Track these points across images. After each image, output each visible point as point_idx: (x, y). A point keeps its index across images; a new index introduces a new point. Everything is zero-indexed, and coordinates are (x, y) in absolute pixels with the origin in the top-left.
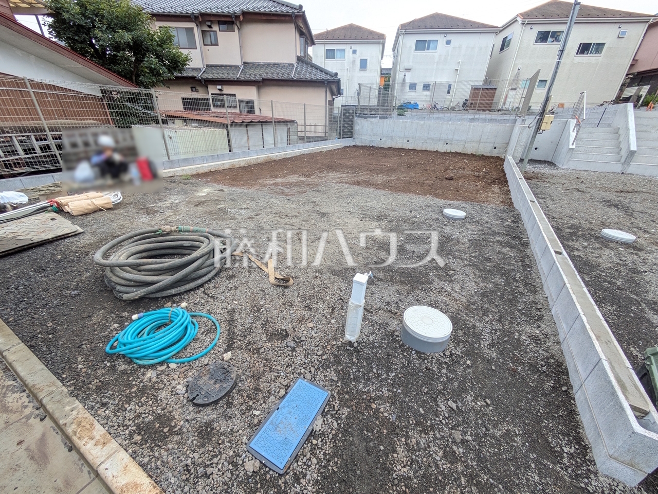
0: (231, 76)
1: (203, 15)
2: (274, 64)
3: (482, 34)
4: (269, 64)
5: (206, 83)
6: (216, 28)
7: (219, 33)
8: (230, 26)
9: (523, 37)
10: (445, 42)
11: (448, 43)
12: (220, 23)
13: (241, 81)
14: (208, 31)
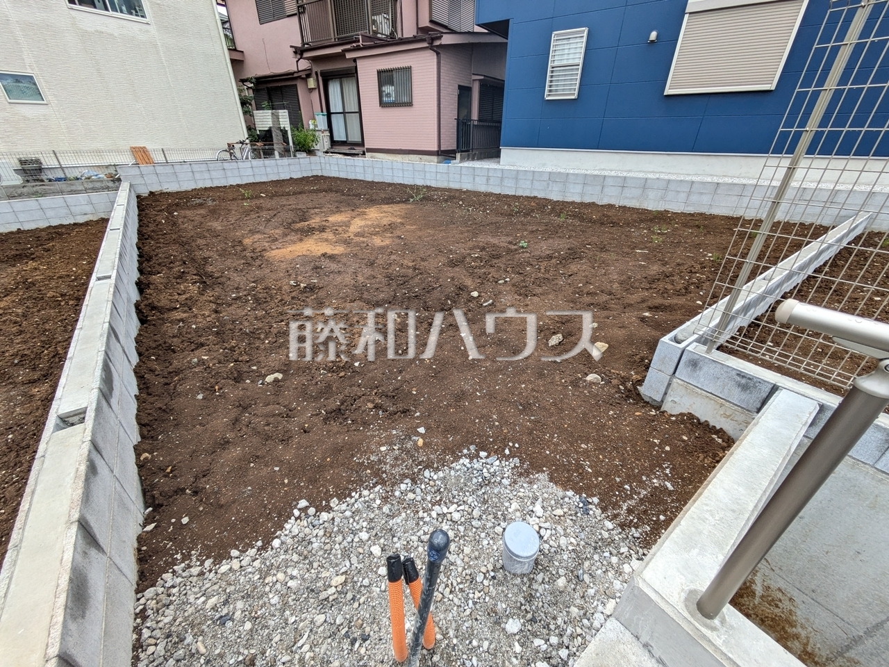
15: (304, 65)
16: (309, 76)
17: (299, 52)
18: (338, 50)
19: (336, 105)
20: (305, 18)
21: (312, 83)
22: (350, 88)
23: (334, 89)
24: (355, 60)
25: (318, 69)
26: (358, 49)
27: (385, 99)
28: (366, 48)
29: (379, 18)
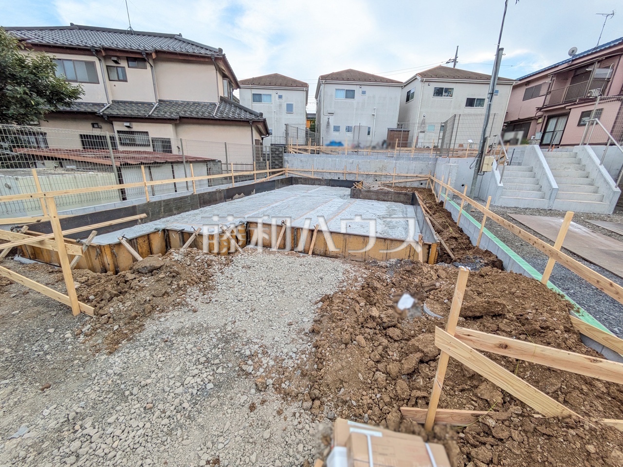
0: (142, 113)
1: (106, 49)
2: (194, 103)
3: (390, 87)
4: (188, 103)
5: (110, 119)
6: (123, 64)
7: (128, 70)
8: (141, 64)
9: (424, 92)
10: (361, 92)
11: (364, 93)
12: (128, 59)
13: (153, 119)
14: (114, 67)
15: (540, 113)
16: (539, 118)
17: (539, 109)
18: (563, 106)
19: (551, 127)
20: (549, 97)
21: (540, 120)
22: (562, 121)
23: (553, 122)
24: (570, 109)
25: (547, 115)
26: (575, 104)
27: (582, 123)
28: (578, 104)
29: (593, 91)
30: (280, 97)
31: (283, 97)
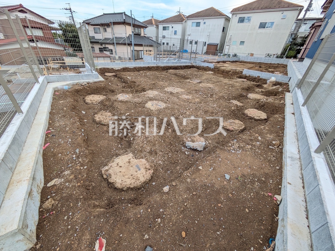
1: (101, 24)
7: (107, 29)
8: (109, 27)
10: (203, 23)
12: (106, 26)
30: (172, 27)
31: (173, 27)
